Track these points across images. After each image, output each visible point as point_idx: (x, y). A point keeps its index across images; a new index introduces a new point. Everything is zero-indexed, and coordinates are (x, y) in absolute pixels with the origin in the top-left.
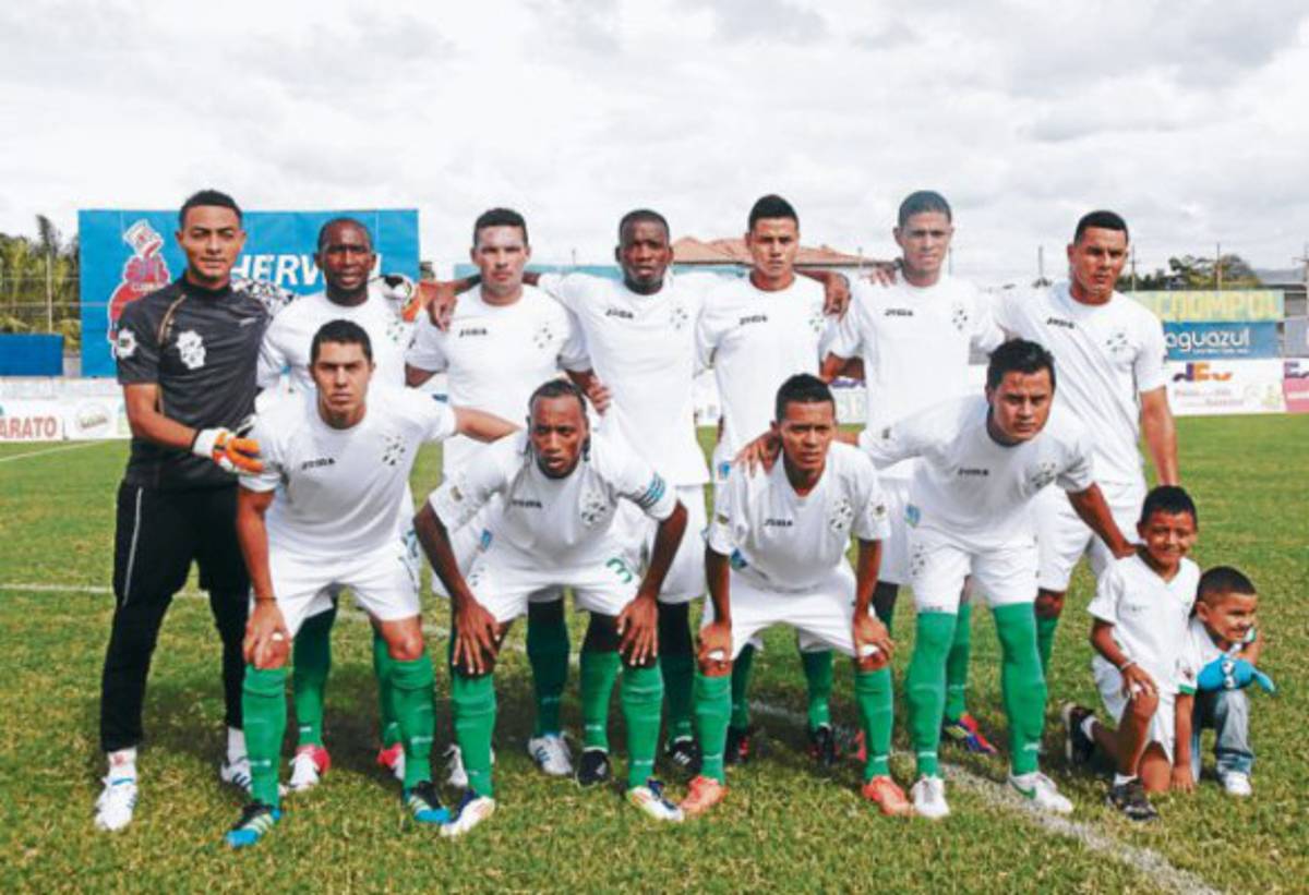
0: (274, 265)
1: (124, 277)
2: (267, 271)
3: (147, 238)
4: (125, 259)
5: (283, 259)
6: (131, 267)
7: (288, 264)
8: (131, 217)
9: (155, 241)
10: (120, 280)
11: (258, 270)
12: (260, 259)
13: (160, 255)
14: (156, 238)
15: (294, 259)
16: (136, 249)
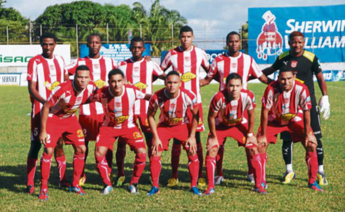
0: (312, 25)
1: (262, 30)
2: (311, 27)
3: (270, 16)
4: (263, 24)
5: (316, 22)
6: (265, 27)
7: (318, 25)
8: (264, 10)
9: (272, 18)
10: (261, 32)
11: (307, 27)
12: (308, 23)
13: (274, 23)
14: (273, 17)
15: (319, 22)
16: (266, 21)
